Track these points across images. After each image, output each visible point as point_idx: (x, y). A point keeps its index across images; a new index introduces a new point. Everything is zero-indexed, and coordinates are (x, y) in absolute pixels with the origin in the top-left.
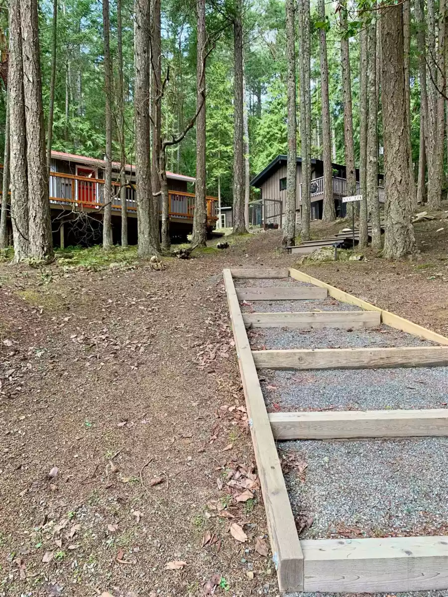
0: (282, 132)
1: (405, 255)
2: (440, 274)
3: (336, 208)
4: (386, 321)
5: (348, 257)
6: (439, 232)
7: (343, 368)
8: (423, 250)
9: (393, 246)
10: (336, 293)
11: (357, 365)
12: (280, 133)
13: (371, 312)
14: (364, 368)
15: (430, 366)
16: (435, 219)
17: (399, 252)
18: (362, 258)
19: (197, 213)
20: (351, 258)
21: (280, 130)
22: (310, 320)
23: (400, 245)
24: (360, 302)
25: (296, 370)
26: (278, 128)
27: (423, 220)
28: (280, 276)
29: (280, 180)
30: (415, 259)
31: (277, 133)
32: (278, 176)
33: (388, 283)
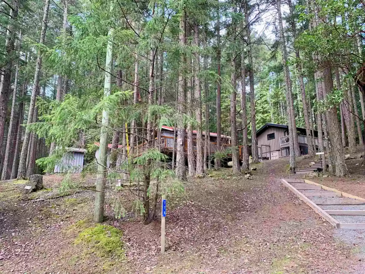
0: (264, 109)
1: (345, 175)
2: (359, 182)
3: (301, 150)
4: (343, 195)
5: (323, 176)
6: (357, 165)
7: (335, 205)
8: (351, 173)
9: (339, 172)
10: (324, 187)
11: (338, 204)
12: (262, 109)
13: (338, 193)
14: (340, 205)
15: (358, 205)
16: (354, 158)
17: (342, 174)
18: (328, 176)
19: (244, 155)
20: (324, 176)
21: (262, 108)
22: (320, 194)
23: (342, 172)
24: (333, 190)
25: (322, 205)
26: (261, 106)
27: (349, 159)
28: (301, 182)
29: (268, 135)
30: (349, 177)
31: (261, 109)
32: (266, 133)
33: (341, 184)
